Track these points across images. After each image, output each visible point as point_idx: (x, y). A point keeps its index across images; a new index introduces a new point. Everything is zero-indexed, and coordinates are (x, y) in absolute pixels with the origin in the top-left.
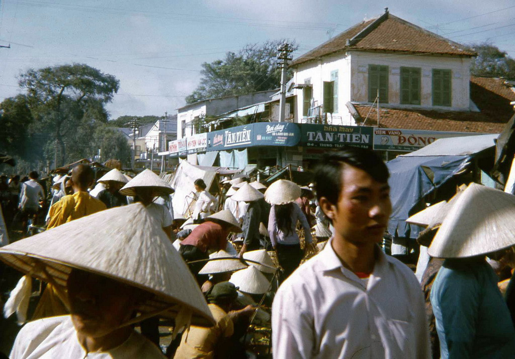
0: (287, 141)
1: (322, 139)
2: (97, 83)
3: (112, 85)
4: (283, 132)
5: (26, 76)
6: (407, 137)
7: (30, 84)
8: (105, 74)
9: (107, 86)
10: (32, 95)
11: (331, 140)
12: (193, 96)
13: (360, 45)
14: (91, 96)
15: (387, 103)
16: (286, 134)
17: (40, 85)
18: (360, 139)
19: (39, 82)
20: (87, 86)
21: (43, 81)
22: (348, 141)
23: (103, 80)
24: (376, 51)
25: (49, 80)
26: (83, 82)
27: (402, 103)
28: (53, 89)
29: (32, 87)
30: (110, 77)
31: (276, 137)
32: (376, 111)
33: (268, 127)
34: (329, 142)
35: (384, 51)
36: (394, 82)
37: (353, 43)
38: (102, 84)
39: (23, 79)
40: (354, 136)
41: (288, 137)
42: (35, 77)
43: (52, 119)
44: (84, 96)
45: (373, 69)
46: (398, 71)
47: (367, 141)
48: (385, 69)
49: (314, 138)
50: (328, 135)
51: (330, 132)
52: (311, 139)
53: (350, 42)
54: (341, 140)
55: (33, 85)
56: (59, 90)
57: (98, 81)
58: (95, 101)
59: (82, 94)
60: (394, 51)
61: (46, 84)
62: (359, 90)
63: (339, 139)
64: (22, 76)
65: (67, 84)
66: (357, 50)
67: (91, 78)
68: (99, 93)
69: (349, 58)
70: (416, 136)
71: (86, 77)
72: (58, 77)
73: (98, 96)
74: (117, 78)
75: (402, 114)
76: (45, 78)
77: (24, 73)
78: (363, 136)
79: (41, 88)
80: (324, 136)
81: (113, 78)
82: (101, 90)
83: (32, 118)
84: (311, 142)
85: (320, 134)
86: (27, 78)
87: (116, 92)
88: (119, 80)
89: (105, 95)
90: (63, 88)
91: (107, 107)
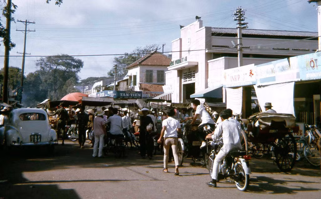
0: (114, 96)
1: (125, 96)
2: (73, 63)
3: (80, 64)
4: (113, 93)
5: (39, 61)
6: (153, 94)
7: (41, 65)
8: (77, 59)
9: (78, 65)
10: (42, 70)
11: (128, 96)
12: (111, 72)
13: (143, 63)
14: (70, 69)
15: (152, 82)
16: (113, 94)
17: (46, 65)
18: (138, 95)
19: (45, 64)
20: (68, 65)
21: (47, 63)
22: (134, 96)
23: (76, 62)
24: (148, 65)
25: (50, 63)
26: (66, 63)
27: (157, 82)
28: (52, 67)
29: (42, 66)
30: (79, 60)
31: (111, 95)
32: (147, 85)
33: (108, 92)
34: (127, 97)
35: (151, 65)
36: (155, 75)
37: (140, 63)
38: (75, 64)
39: (38, 62)
40: (136, 94)
41: (114, 95)
42: (44, 61)
43: (52, 82)
44: (67, 69)
45: (147, 71)
46: (156, 72)
47: (140, 96)
48: (151, 71)
49: (122, 95)
50: (127, 94)
51: (128, 93)
52: (121, 95)
53: (139, 62)
54: (131, 96)
55: (43, 65)
56: (55, 67)
57: (74, 62)
58: (72, 72)
59: (66, 69)
60: (154, 65)
61: (48, 64)
62: (142, 79)
63: (131, 95)
64: (38, 61)
65: (59, 64)
66: (141, 65)
67: (70, 61)
68: (74, 68)
69: (139, 67)
70: (157, 94)
71: (68, 61)
72: (54, 61)
73: (73, 70)
74: (82, 61)
75: (156, 86)
76: (48, 61)
77: (38, 60)
78: (139, 94)
79: (46, 66)
80: (126, 95)
81: (81, 61)
82: (75, 67)
83: (41, 82)
84: (121, 96)
85: (124, 94)
86: (40, 62)
87: (82, 67)
88: (83, 62)
89: (76, 69)
90: (57, 66)
91: (79, 74)
